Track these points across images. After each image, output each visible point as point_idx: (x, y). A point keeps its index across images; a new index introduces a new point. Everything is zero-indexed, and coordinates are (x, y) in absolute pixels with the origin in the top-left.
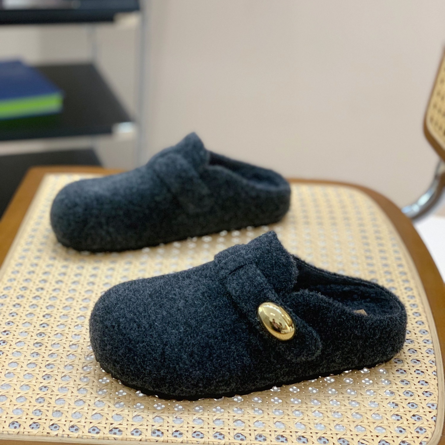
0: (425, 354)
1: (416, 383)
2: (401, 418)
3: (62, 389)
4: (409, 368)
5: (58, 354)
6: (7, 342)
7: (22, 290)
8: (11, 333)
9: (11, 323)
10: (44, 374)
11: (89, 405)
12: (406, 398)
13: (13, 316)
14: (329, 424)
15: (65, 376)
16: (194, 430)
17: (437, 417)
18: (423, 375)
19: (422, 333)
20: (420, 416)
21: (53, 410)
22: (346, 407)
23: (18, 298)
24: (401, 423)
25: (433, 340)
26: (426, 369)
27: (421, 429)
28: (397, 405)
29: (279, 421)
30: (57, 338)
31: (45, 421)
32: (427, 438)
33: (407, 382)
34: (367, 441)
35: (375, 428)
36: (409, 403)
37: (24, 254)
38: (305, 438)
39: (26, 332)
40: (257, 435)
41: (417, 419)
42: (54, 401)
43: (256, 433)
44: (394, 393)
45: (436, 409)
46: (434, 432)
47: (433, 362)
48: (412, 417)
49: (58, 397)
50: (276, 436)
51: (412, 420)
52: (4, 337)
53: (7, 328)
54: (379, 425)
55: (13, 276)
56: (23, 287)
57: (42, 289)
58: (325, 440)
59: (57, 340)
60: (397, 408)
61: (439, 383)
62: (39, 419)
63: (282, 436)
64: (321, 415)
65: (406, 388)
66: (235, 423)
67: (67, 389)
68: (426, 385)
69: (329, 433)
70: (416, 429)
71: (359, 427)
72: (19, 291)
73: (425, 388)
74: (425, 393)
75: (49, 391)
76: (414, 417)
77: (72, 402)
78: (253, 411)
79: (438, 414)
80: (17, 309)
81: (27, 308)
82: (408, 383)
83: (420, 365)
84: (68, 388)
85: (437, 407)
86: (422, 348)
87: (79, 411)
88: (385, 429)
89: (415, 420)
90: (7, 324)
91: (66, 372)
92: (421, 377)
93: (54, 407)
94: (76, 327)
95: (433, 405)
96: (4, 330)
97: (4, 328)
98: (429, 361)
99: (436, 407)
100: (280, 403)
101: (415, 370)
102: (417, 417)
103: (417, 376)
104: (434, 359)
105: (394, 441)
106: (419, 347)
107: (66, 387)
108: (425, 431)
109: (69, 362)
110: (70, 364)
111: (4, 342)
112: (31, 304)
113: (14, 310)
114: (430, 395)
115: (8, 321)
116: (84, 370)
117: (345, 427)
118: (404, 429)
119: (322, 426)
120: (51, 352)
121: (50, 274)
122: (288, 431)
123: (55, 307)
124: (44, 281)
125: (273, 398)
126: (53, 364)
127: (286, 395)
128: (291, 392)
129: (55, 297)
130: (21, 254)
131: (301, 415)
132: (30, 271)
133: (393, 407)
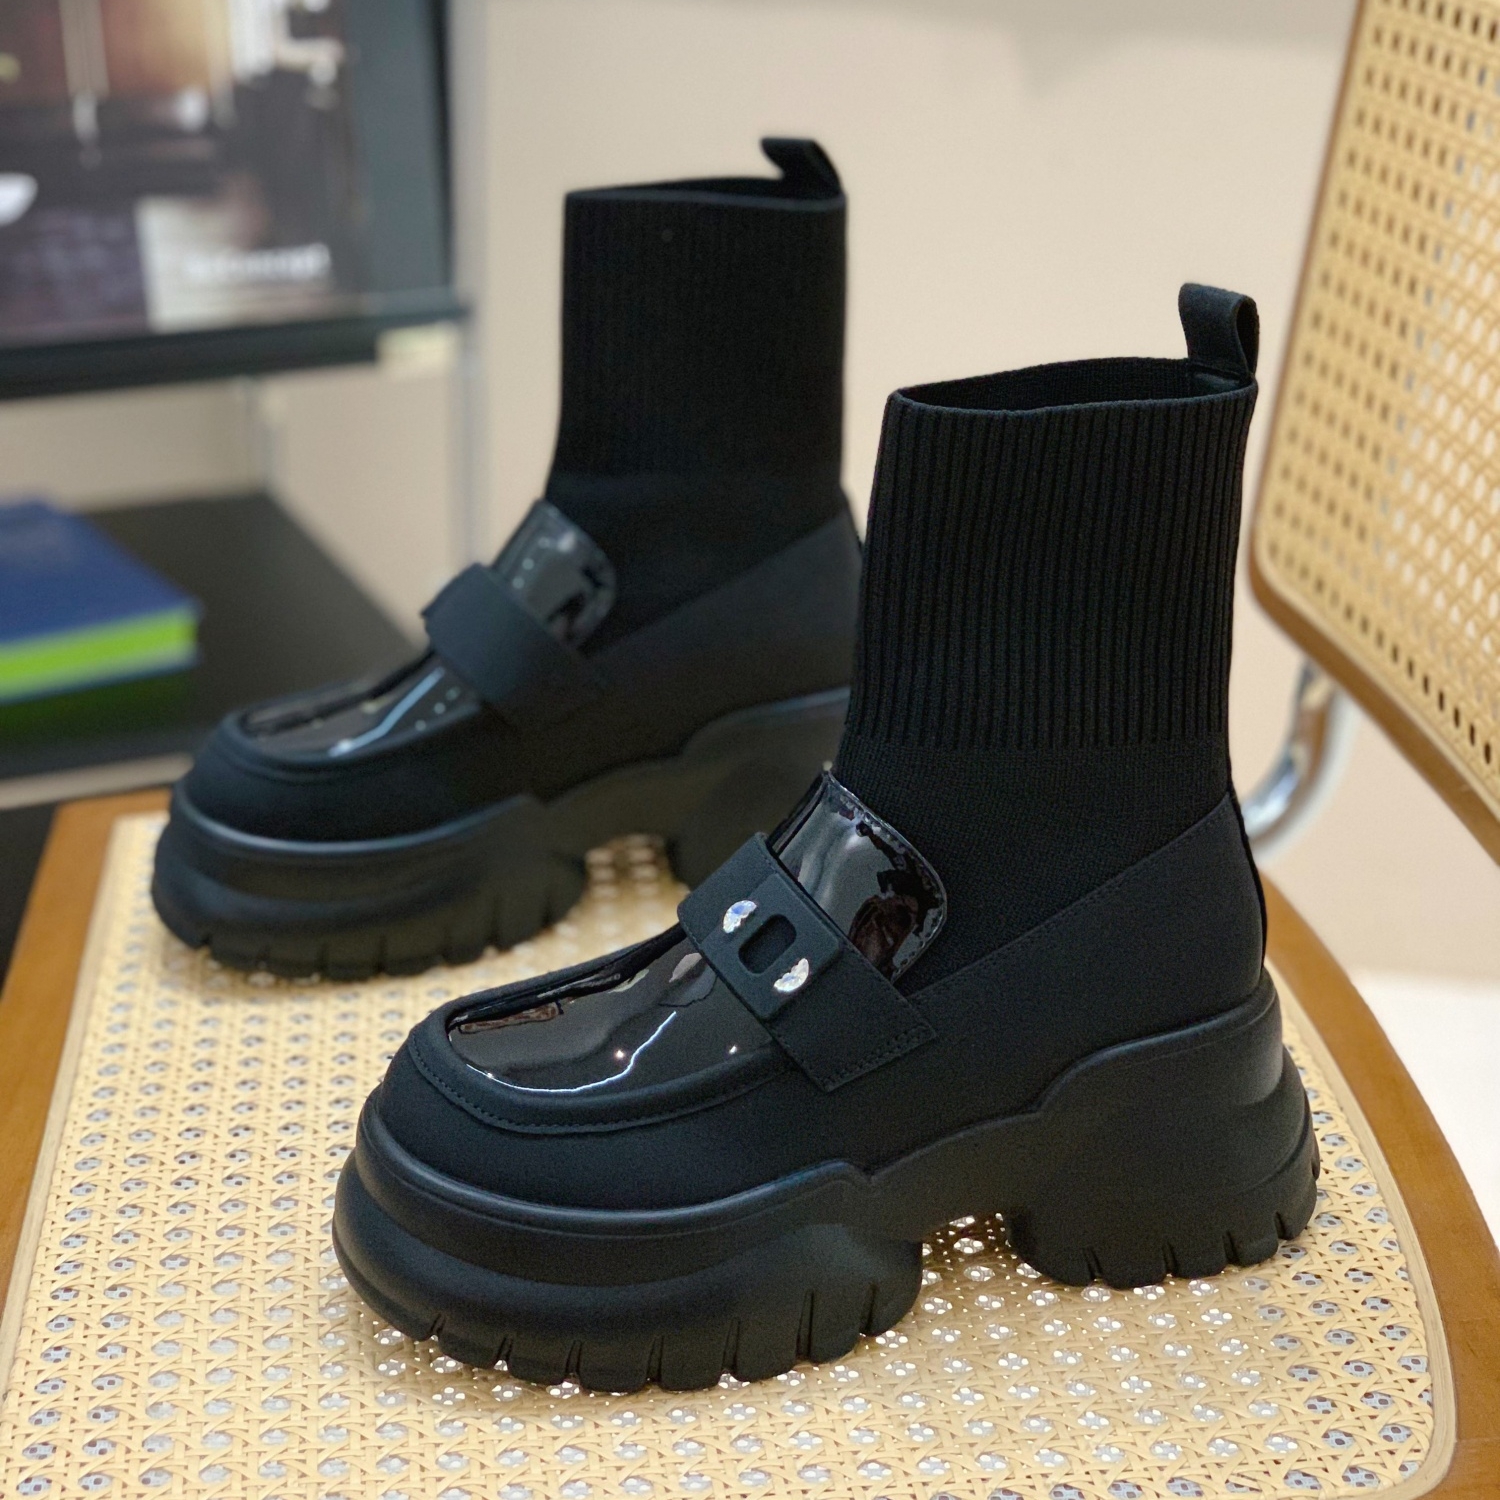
0: (1367, 1226)
1: (1359, 1307)
2: (1334, 1405)
3: (329, 1431)
4: (1326, 1267)
5: (291, 1335)
6: (129, 1318)
7: (132, 1166)
8: (131, 1289)
9: (125, 1262)
10: (265, 1395)
11: (423, 1469)
12: (1336, 1350)
13: (125, 1241)
14: (1134, 1444)
15: (328, 1396)
17: (1432, 1392)
18: (1373, 1284)
19: (1348, 1168)
20: (1385, 1395)
22: (1171, 1394)
23: (127, 1189)
24: (1338, 1420)
25: (1381, 1186)
26: (1377, 1263)
27: (1395, 1430)
28: (1313, 1372)
29: (988, 1450)
30: (275, 1291)
32: (1417, 1451)
33: (1330, 1307)
34: (1249, 1478)
35: (1266, 1441)
36: (1348, 1363)
37: (109, 1059)
38: (1071, 1488)
39: (177, 1283)
41: (1378, 1405)
42: (316, 1467)
43: (930, 1490)
44: (1299, 1339)
45: (1428, 1370)
47: (1391, 1243)
48: (1365, 1399)
49: (323, 1456)
50: (989, 1492)
51: (1365, 1409)
52: (115, 1304)
53: (116, 1277)
55: (94, 1127)
56: (134, 1156)
57: (193, 1155)
58: (1132, 1489)
59: (276, 1298)
60: (1315, 1381)
61: (1421, 1303)
63: (1006, 1492)
64: (1104, 1421)
65: (1332, 1323)
66: (862, 1472)
67: (343, 1430)
68: (1385, 1310)
69: (1137, 1466)
70: (1383, 1430)
71: (1219, 1442)
72: (126, 1168)
74: (1386, 1330)
75: (294, 1442)
76: (1369, 1400)
77: (370, 1466)
78: (907, 1432)
79: (1436, 1385)
80: (134, 1220)
81: (164, 1215)
82: (1335, 1308)
83: (1358, 1256)
84: (346, 1427)
85: (1428, 1364)
86: (1353, 1207)
87: (396, 1487)
88: (1295, 1441)
89: (1375, 1407)
90: (113, 1266)
91: (330, 1384)
92: (1367, 1290)
93: (320, 1484)
95: (1416, 1362)
96: (109, 1283)
97: (108, 1278)
98: (1380, 1243)
99: (1425, 1365)
100: (980, 1402)
101: (1346, 1270)
102: (1377, 1398)
103: (1357, 1285)
104: (1393, 1237)
105: (1326, 1470)
106: (1346, 1208)
107: (339, 1427)
108: (1408, 1432)
109: (329, 1354)
110: (336, 1359)
111: (116, 1320)
112: (172, 1201)
113: (124, 1223)
114: (1403, 1333)
115: (113, 1256)
116: (382, 1374)
117: (1179, 1448)
118: (1348, 1435)
119: (1115, 1450)
120: (268, 1334)
121: (208, 1109)
122: (1020, 1475)
123: (246, 1204)
124: (193, 1133)
125: (958, 1392)
126: (284, 1367)
127: (991, 1378)
128: (1005, 1368)
129: (240, 1175)
130: (101, 1061)
131: (1048, 1429)
132: (144, 1108)
133: (1305, 1380)
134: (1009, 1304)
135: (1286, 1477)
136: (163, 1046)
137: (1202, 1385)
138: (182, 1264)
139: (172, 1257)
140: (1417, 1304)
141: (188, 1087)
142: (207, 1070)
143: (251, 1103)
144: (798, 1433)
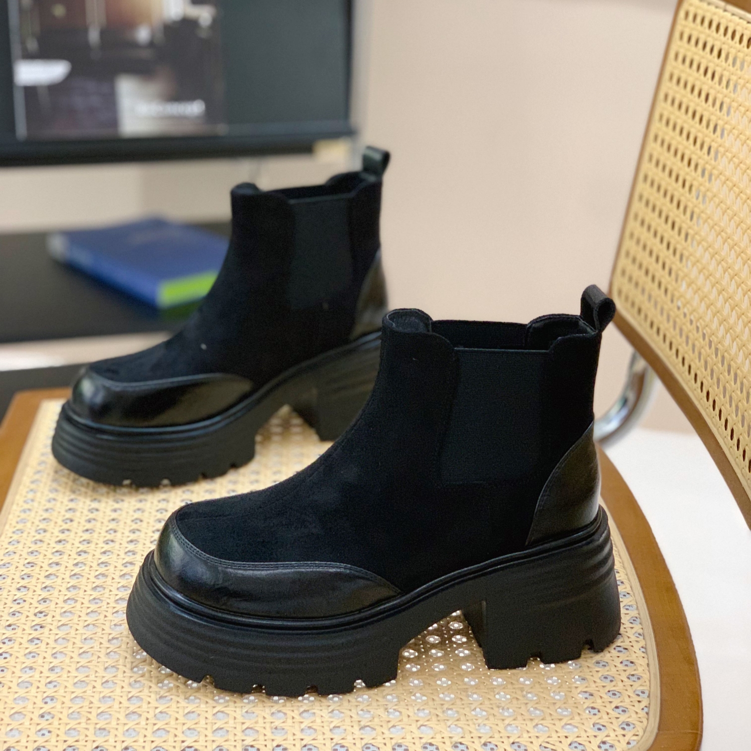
1: (618, 664)
2: (599, 711)
3: (105, 699)
5: (92, 652)
6: (15, 640)
7: (27, 567)
8: (19, 627)
9: (17, 614)
10: (76, 680)
11: (147, 719)
12: (604, 684)
13: (19, 604)
14: (497, 725)
15: (107, 681)
16: (304, 743)
17: (649, 708)
20: (625, 708)
21: (95, 728)
22: (519, 702)
23: (23, 579)
24: (600, 719)
25: (639, 605)
26: (631, 644)
27: (628, 725)
28: (591, 695)
29: (425, 723)
30: (88, 630)
31: (85, 744)
32: (637, 735)
33: (604, 664)
34: (552, 744)
35: (563, 727)
36: (609, 691)
37: (23, 515)
38: (463, 744)
40: (396, 744)
41: (621, 712)
42: (95, 716)
43: (394, 742)
44: (586, 678)
45: (649, 696)
46: (646, 727)
47: (639, 634)
48: (615, 709)
49: (100, 711)
50: (422, 745)
51: (614, 714)
52: (9, 633)
53: (12, 620)
54: (569, 722)
55: (11, 548)
56: (29, 563)
57: (57, 564)
58: (493, 747)
59: (88, 634)
60: (592, 699)
61: (650, 663)
62: (77, 741)
63: (431, 744)
64: (484, 713)
65: (604, 672)
66: (362, 731)
67: (112, 699)
68: (631, 666)
69: (497, 735)
70: (621, 724)
71: (540, 726)
72: (23, 568)
73: (630, 671)
74: (630, 677)
75: (86, 703)
76: (617, 710)
77: (122, 716)
78: (386, 713)
79: (651, 704)
80: (24, 593)
81: (39, 592)
84: (113, 697)
85: (649, 694)
87: (133, 727)
88: (577, 727)
89: (619, 714)
90: (11, 615)
91: (108, 676)
93: (96, 724)
94: (115, 615)
95: (643, 692)
96: (8, 623)
97: (7, 620)
98: (634, 634)
99: (647, 694)
100: (424, 700)
102: (621, 709)
103: (619, 654)
104: (641, 631)
105: (590, 742)
107: (110, 697)
108: (633, 726)
109: (110, 662)
110: (113, 664)
111: (9, 641)
112: (44, 585)
113: (19, 595)
114: (639, 679)
115: (12, 610)
116: (135, 673)
117: (519, 728)
118: (603, 726)
119: (487, 728)
120: (81, 651)
121: (68, 542)
122: (438, 737)
123: (80, 588)
124: (59, 553)
125: (414, 695)
126: (87, 667)
127: (432, 690)
128: (439, 685)
129: (79, 574)
130: (19, 516)
131: (456, 715)
132: (36, 540)
133: (586, 698)
134: (446, 655)
135: (570, 745)
136: (50, 511)
137: (535, 698)
138: (45, 616)
139: (41, 613)
140: (648, 665)
141: (60, 531)
142: (69, 524)
143: (89, 540)
144: (333, 711)
